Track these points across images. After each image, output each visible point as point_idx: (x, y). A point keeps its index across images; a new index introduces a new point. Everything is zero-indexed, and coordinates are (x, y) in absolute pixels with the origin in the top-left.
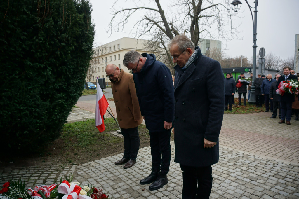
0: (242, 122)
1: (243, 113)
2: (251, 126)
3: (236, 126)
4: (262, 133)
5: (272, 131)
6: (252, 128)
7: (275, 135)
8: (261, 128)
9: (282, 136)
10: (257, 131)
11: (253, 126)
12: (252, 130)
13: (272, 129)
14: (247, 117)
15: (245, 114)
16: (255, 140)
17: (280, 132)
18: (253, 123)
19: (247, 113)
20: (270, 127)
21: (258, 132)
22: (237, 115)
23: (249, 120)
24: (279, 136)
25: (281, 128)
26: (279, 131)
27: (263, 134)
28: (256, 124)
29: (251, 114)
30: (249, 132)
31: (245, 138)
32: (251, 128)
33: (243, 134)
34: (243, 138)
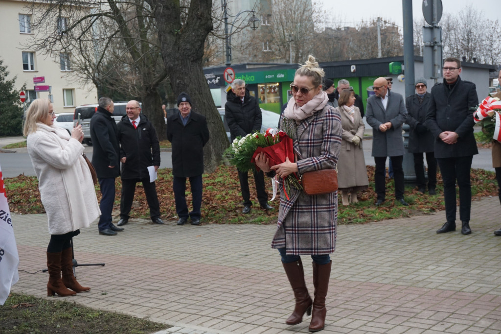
0: (372, 253)
1: (378, 220)
2: (399, 264)
3: (351, 267)
4: (430, 286)
5: (463, 274)
6: (401, 272)
7: (472, 288)
8: (430, 267)
9: (493, 290)
10: (417, 279)
11: (407, 264)
12: (400, 279)
13: (465, 270)
14: (389, 233)
15: (384, 222)
16: (406, 314)
17: (488, 279)
18: (406, 252)
19: (390, 218)
20: (459, 263)
21: (421, 285)
22: (361, 226)
23: (397, 242)
24: (484, 290)
25: (492, 263)
26: (487, 273)
27: (436, 288)
28: (415, 253)
29: (404, 221)
30: (391, 286)
31: (376, 307)
32: (400, 270)
33: (370, 295)
34: (369, 309)
